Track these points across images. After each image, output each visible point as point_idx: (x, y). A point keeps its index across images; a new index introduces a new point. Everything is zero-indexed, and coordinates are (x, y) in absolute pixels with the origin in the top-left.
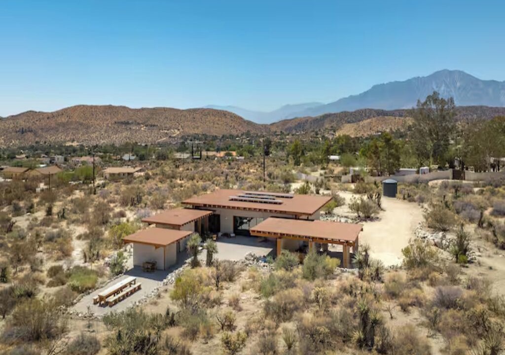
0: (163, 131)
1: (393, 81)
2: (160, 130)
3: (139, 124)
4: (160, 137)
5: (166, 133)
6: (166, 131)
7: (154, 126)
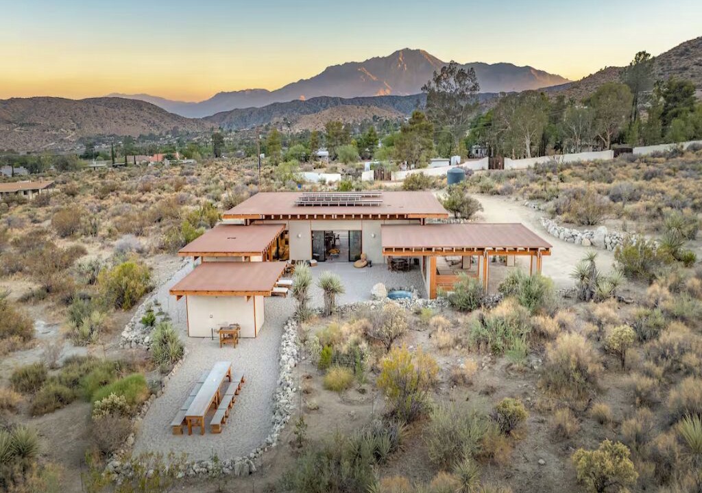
0: (49, 133)
1: (349, 61)
2: (44, 131)
3: (9, 122)
4: (46, 141)
5: (55, 135)
6: (54, 132)
7: (34, 125)
